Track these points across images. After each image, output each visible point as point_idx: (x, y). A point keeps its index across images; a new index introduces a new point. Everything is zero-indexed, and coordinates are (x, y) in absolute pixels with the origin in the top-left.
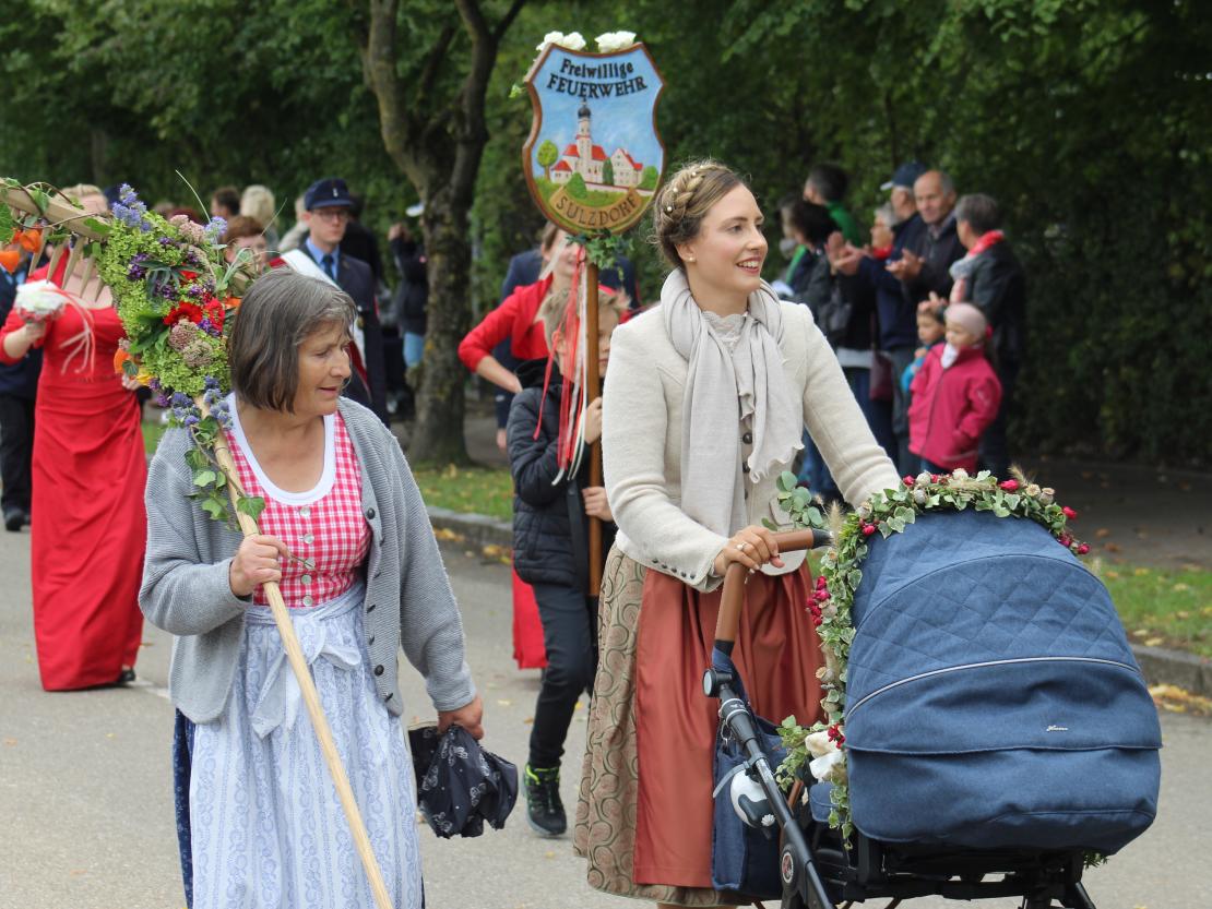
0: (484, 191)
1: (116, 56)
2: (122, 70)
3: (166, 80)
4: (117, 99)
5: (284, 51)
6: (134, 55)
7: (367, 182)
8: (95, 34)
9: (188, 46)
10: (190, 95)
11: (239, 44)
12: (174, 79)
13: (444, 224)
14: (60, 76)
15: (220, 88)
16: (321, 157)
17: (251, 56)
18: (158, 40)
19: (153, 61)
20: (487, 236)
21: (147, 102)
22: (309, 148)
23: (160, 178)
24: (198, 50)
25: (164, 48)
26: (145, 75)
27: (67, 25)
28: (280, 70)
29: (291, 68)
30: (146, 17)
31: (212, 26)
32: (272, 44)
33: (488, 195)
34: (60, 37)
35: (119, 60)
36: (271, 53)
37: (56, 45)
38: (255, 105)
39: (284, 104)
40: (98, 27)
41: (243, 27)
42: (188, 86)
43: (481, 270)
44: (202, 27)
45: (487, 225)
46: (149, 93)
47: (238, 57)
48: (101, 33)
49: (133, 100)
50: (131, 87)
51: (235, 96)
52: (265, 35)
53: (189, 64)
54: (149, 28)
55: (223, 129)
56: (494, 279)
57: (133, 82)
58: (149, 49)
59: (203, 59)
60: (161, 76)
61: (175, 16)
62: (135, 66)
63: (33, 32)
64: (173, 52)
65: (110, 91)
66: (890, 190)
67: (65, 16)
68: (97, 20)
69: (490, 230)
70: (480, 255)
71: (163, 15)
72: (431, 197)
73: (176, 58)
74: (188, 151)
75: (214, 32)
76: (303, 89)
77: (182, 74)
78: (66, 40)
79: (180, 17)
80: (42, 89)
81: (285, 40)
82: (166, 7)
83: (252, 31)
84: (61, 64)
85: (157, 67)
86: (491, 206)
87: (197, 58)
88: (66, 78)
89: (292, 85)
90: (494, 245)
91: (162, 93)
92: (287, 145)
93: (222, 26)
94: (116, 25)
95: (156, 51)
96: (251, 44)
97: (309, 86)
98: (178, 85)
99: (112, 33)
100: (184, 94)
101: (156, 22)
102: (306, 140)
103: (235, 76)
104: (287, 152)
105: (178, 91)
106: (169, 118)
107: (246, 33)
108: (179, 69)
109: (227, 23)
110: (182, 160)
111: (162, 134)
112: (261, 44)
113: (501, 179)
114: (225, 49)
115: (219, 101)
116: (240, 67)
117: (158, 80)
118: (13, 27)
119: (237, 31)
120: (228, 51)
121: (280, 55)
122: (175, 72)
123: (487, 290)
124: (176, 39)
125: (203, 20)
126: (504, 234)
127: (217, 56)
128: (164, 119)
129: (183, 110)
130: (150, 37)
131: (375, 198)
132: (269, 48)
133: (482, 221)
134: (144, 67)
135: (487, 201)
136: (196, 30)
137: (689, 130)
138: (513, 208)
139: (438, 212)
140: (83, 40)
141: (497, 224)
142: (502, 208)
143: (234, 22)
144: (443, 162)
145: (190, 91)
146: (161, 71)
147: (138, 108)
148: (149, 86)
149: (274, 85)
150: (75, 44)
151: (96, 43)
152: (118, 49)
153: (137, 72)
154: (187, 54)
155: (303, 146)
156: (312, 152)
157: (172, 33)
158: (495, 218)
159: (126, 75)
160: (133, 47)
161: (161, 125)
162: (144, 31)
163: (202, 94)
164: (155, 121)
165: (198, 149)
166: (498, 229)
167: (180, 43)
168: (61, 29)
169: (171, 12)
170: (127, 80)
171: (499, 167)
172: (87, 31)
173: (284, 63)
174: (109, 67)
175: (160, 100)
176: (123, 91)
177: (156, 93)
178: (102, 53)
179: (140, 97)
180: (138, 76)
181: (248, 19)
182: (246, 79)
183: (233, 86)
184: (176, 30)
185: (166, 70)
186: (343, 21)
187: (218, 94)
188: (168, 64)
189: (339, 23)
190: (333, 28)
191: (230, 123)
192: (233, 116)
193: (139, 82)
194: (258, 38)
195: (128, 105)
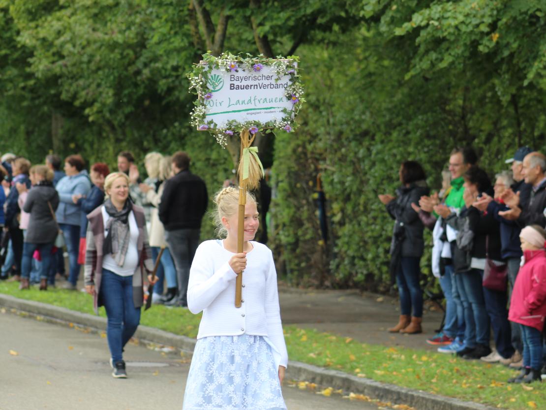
0: (279, 158)
1: (64, 70)
2: (68, 78)
3: (94, 86)
4: (64, 96)
5: (166, 70)
6: (75, 70)
7: (212, 150)
8: (52, 59)
9: (107, 65)
10: (108, 96)
11: (139, 64)
12: (99, 85)
14: (31, 82)
15: (126, 92)
16: (185, 135)
17: (146, 72)
18: (89, 62)
19: (86, 73)
20: (280, 184)
21: (82, 100)
22: (178, 129)
23: (92, 144)
24: (114, 69)
25: (93, 66)
26: (81, 82)
27: (35, 53)
28: (164, 81)
29: (170, 80)
30: (83, 48)
31: (122, 54)
32: (159, 65)
33: (282, 160)
34: (31, 60)
35: (67, 73)
36: (159, 70)
37: (29, 65)
38: (147, 103)
39: (164, 103)
40: (54, 54)
41: (141, 55)
42: (107, 90)
43: (277, 205)
44: (116, 55)
45: (280, 178)
46: (83, 93)
47: (138, 73)
49: (75, 97)
50: (73, 89)
51: (135, 97)
52: (155, 59)
53: (108, 77)
54: (84, 53)
55: (127, 117)
56: (284, 210)
57: (74, 85)
58: (84, 66)
59: (116, 74)
60: (91, 83)
61: (100, 47)
62: (74, 78)
63: (16, 55)
64: (99, 69)
65: (60, 93)
66: (511, 164)
67: (34, 47)
68: (54, 50)
69: (282, 181)
70: (276, 196)
71: (94, 47)
73: (100, 73)
74: (107, 128)
75: (123, 57)
76: (176, 93)
77: (103, 82)
78: (35, 62)
79: (103, 48)
80: (24, 88)
81: (167, 63)
82: (95, 42)
83: (147, 58)
84: (30, 76)
85: (89, 78)
86: (283, 167)
87: (113, 73)
88: (35, 84)
89: (170, 90)
90: (285, 190)
91: (91, 94)
92: (165, 127)
93: (128, 54)
94: (65, 53)
95: (88, 68)
96: (146, 65)
97: (180, 92)
98: (101, 89)
99: (62, 57)
100: (104, 95)
101: (89, 50)
102: (176, 124)
103: (136, 85)
104: (165, 131)
105: (101, 93)
106: (95, 109)
107: (142, 59)
108: (102, 80)
109: (131, 52)
110: (104, 134)
111: (91, 119)
112: (152, 65)
113: (289, 150)
114: (130, 68)
115: (125, 100)
116: (139, 78)
117: (89, 86)
118: (4, 52)
119: (137, 58)
120: (132, 69)
121: (163, 72)
122: (99, 81)
123: (279, 217)
124: (100, 61)
125: (117, 51)
126: (290, 184)
127: (125, 73)
128: (92, 110)
129: (104, 105)
130: (85, 59)
131: (216, 160)
132: (158, 68)
133: (278, 175)
134: (81, 77)
135: (281, 164)
136: (112, 56)
137: (400, 124)
138: (296, 168)
140: (45, 62)
141: (286, 177)
142: (289, 168)
143: (135, 53)
145: (107, 93)
146: (91, 80)
147: (77, 103)
148: (84, 89)
149: (159, 91)
150: (41, 65)
151: (53, 62)
152: (66, 66)
153: (77, 80)
154: (106, 70)
155: (175, 127)
157: (98, 58)
158: (285, 174)
159: (70, 81)
160: (74, 65)
161: (90, 113)
162: (82, 55)
163: (115, 95)
164: (87, 111)
165: (113, 128)
166: (286, 181)
167: (103, 63)
168: (32, 55)
169: (98, 44)
170: (71, 85)
171: (289, 143)
172: (47, 57)
173: (166, 77)
174: (60, 77)
175: (90, 98)
176: (68, 91)
177: (87, 94)
178: (57, 69)
179: (78, 96)
180: (77, 83)
181: (144, 51)
182: (142, 86)
183: (134, 90)
184: (101, 56)
185: (94, 79)
186: (190, 54)
187: (125, 96)
188: (95, 76)
189: (188, 56)
190: (184, 58)
191: (131, 113)
192: (133, 109)
193: (77, 86)
194: (151, 62)
195: (70, 100)
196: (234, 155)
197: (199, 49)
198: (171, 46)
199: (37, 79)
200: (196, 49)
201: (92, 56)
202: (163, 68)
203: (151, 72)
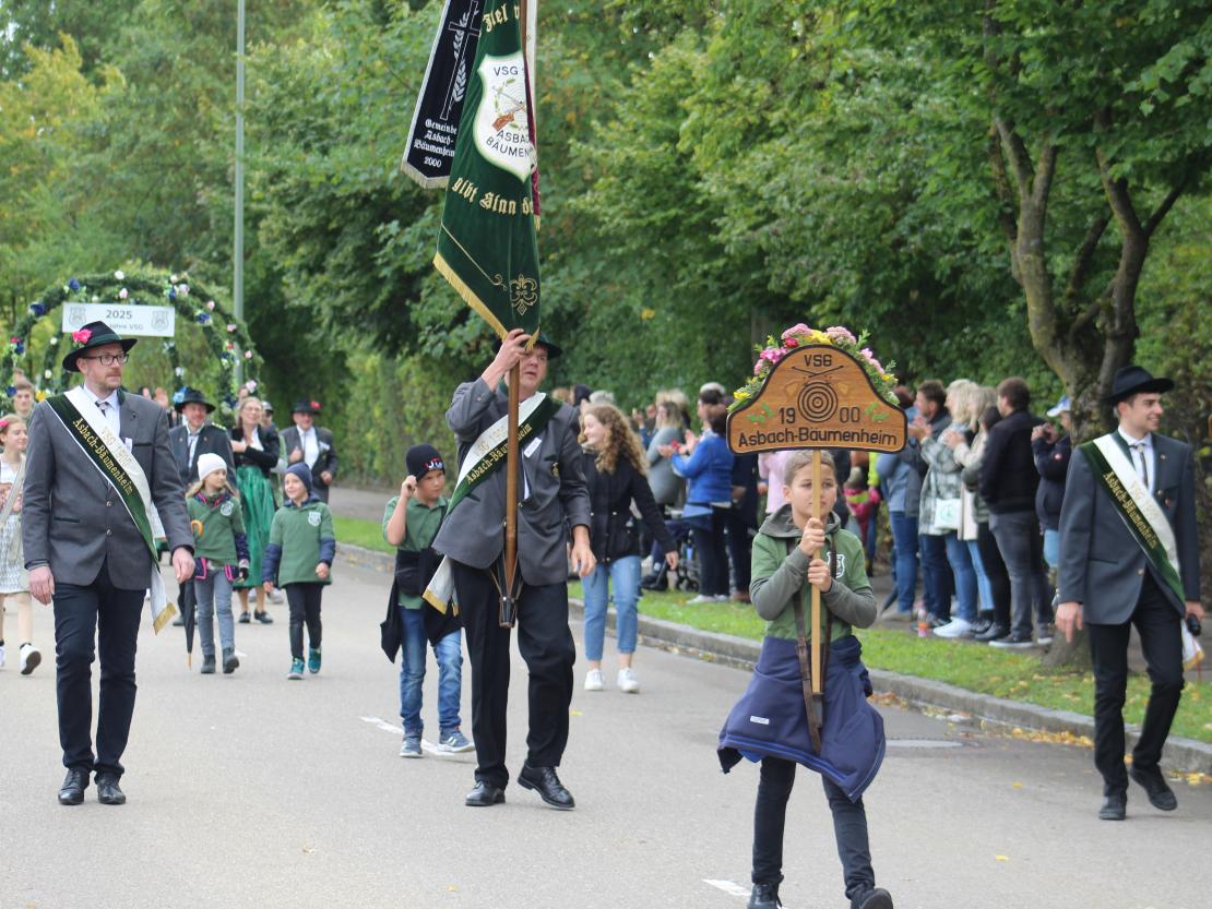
1: (773, 240)
2: (780, 255)
3: (824, 267)
4: (772, 286)
5: (949, 238)
6: (792, 241)
8: (755, 219)
9: (846, 232)
10: (849, 284)
11: (902, 228)
12: (833, 266)
13: (1091, 422)
14: (721, 262)
15: (880, 277)
16: (981, 349)
17: (916, 241)
18: (817, 226)
19: (810, 246)
21: (805, 291)
22: (969, 338)
24: (858, 237)
25: (822, 234)
26: (803, 261)
27: (726, 210)
28: (946, 258)
29: (957, 255)
30: (806, 203)
31: (871, 212)
32: (937, 228)
34: (719, 222)
35: (779, 247)
36: (935, 236)
37: (717, 230)
38: (914, 295)
39: (943, 295)
40: (758, 213)
41: (905, 214)
42: (846, 272)
44: (862, 213)
46: (806, 280)
47: (900, 242)
48: (761, 219)
49: (792, 285)
50: (788, 273)
51: (895, 285)
52: (931, 218)
53: (848, 250)
54: (808, 213)
55: (882, 317)
57: (792, 266)
58: (808, 234)
59: (863, 247)
60: (819, 263)
61: (835, 201)
62: (791, 252)
63: (695, 218)
64: (833, 238)
65: (768, 278)
67: (725, 200)
68: (760, 205)
71: (824, 200)
72: (1078, 394)
73: (835, 244)
75: (873, 220)
76: (968, 278)
77: (840, 261)
78: (725, 224)
79: (841, 201)
80: (705, 274)
81: (952, 225)
82: (827, 191)
83: (915, 218)
84: (718, 250)
85: (816, 254)
87: (856, 245)
88: (726, 265)
89: (957, 272)
91: (820, 280)
92: (947, 335)
93: (882, 212)
94: (776, 208)
95: (814, 236)
96: (913, 230)
97: (974, 276)
98: (837, 273)
99: (772, 217)
100: (842, 282)
101: (816, 207)
102: (966, 330)
103: (897, 264)
104: (946, 343)
105: (837, 279)
106: (828, 306)
107: (908, 220)
108: (839, 256)
109: (887, 209)
112: (926, 228)
114: (885, 236)
115: (879, 290)
116: (902, 251)
117: (816, 267)
118: (673, 212)
119: (897, 219)
120: (888, 238)
121: (945, 239)
122: (834, 258)
124: (835, 225)
125: (863, 207)
127: (878, 244)
128: (822, 307)
129: (843, 301)
130: (809, 222)
132: (935, 233)
134: (802, 253)
136: (855, 216)
139: (1085, 409)
140: (742, 226)
143: (895, 209)
144: (1092, 358)
145: (848, 279)
146: (819, 258)
147: (796, 296)
148: (807, 273)
149: (937, 276)
150: (734, 231)
151: (754, 228)
152: (776, 233)
153: (795, 258)
154: (846, 241)
155: (964, 335)
156: (972, 342)
157: (831, 219)
159: (783, 259)
160: (791, 232)
161: (819, 313)
162: (804, 216)
163: (861, 282)
164: (814, 309)
167: (839, 228)
168: (720, 214)
169: (831, 196)
170: (785, 266)
172: (747, 216)
173: (951, 250)
174: (768, 252)
175: (818, 288)
176: (780, 277)
177: (814, 280)
178: (760, 238)
179: (797, 284)
180: (796, 262)
181: (910, 206)
182: (907, 266)
183: (894, 274)
184: (835, 215)
185: (825, 256)
186: (992, 213)
187: (878, 283)
188: (826, 250)
189: (988, 215)
190: (981, 220)
191: (888, 313)
192: (892, 306)
193: (797, 268)
194: (922, 224)
195: (785, 292)
196: (1068, 384)
197: (1007, 205)
198: (959, 199)
199: (728, 256)
200: (1001, 203)
201: (821, 217)
202: (944, 233)
203: (925, 239)
